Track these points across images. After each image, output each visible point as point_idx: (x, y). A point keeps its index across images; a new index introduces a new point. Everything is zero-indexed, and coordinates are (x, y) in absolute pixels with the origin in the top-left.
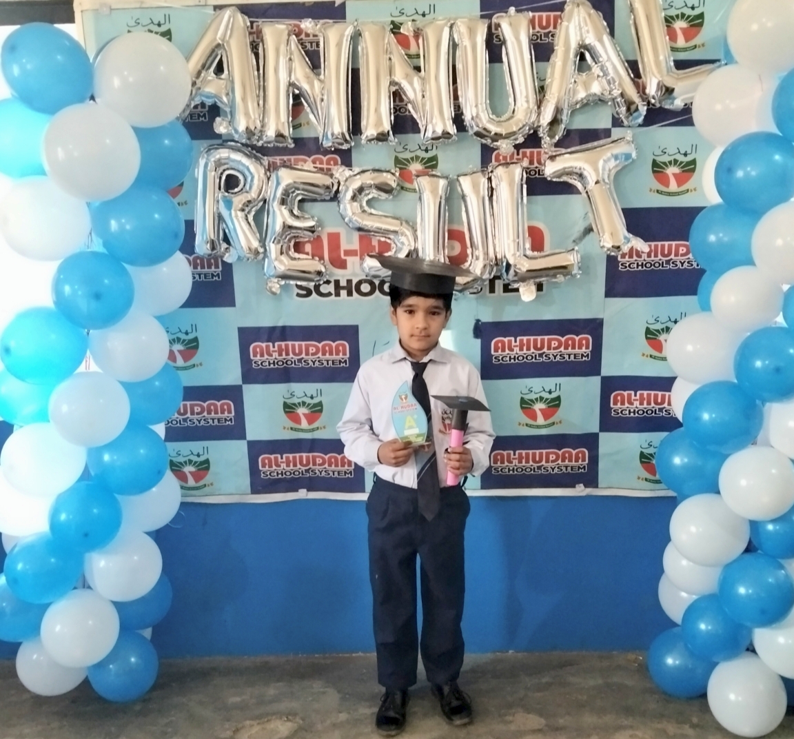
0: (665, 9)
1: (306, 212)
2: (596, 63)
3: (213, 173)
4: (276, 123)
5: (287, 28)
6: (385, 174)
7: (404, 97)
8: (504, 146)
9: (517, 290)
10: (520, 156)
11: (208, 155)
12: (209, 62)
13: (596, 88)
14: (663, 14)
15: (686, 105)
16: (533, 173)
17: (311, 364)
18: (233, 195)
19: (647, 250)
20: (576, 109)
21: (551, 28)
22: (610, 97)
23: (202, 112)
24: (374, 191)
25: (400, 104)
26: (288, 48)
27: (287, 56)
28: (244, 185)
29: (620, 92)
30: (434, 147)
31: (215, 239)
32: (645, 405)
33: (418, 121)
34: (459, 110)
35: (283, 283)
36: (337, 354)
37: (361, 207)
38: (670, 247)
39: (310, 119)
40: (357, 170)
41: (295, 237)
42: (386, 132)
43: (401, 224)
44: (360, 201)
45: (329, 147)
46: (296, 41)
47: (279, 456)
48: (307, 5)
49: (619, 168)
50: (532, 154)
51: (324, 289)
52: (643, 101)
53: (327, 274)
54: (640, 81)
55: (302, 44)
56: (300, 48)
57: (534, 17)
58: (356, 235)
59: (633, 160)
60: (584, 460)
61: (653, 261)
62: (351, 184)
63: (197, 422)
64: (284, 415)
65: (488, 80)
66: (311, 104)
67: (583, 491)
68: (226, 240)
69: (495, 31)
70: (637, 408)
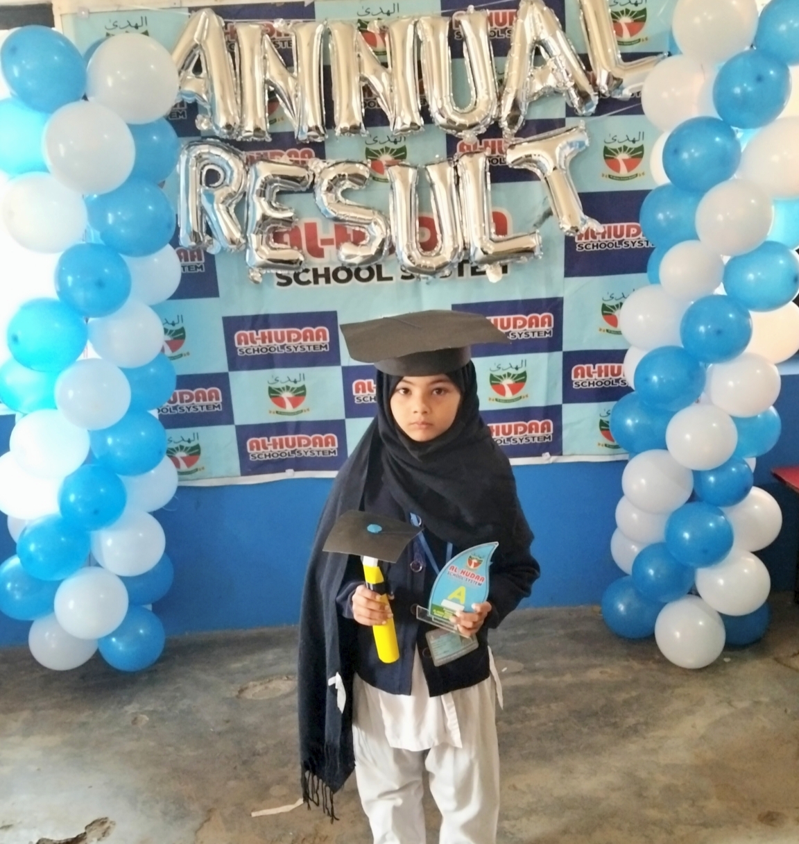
0: (611, 6)
1: (285, 204)
2: (550, 57)
3: (194, 168)
4: (254, 120)
5: (260, 28)
6: (357, 165)
7: (373, 91)
9: (484, 273)
10: (483, 146)
11: (189, 152)
12: (187, 62)
13: (551, 82)
14: (610, 11)
15: (633, 95)
16: (495, 161)
17: (293, 349)
18: (214, 189)
19: (602, 230)
20: (534, 101)
21: (507, 25)
22: (564, 88)
23: (180, 110)
24: (348, 182)
25: (370, 98)
26: (262, 47)
27: (261, 54)
28: (225, 179)
29: (573, 84)
30: (403, 139)
31: (199, 232)
32: (603, 377)
33: (387, 114)
34: (424, 104)
35: (264, 272)
36: (318, 339)
37: (336, 198)
38: (622, 228)
39: (284, 115)
40: (333, 162)
41: (275, 228)
42: (358, 125)
43: (374, 213)
44: (335, 191)
45: (304, 141)
46: (270, 40)
48: (278, 5)
49: (574, 155)
51: (303, 277)
52: (595, 91)
53: (305, 263)
54: (590, 73)
55: (274, 43)
56: (273, 46)
57: (491, 14)
58: (332, 225)
59: (587, 148)
60: (549, 430)
61: (607, 241)
62: (326, 175)
64: (269, 400)
65: (451, 74)
66: (287, 101)
67: (549, 459)
68: (209, 232)
69: (456, 29)
70: (596, 379)
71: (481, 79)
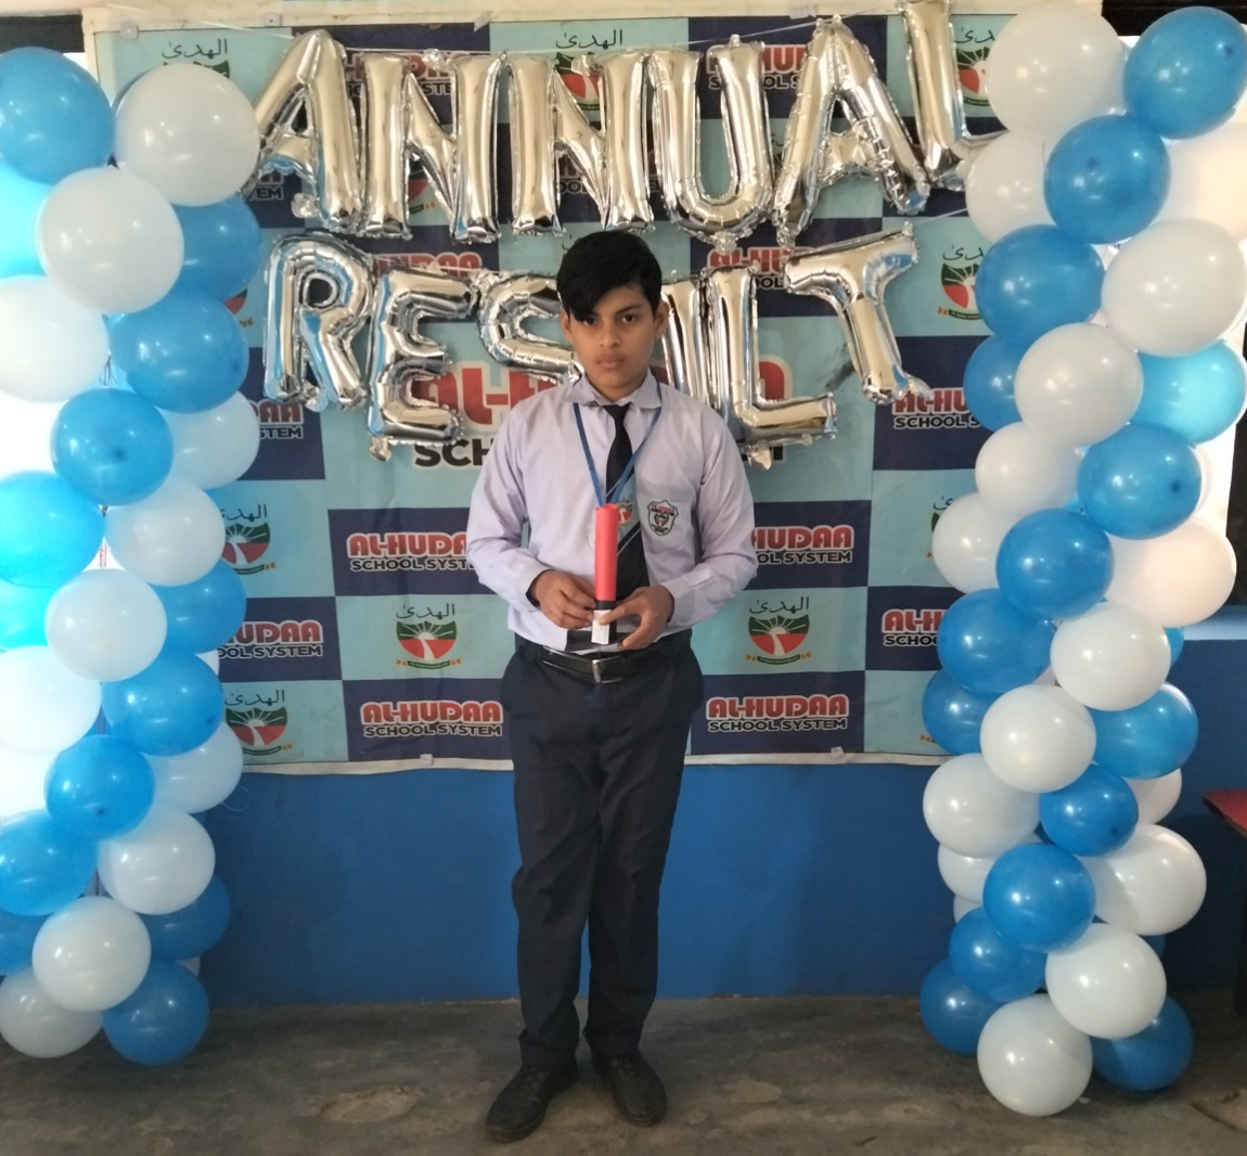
0: (957, 42)
1: (431, 338)
2: (858, 119)
3: (291, 278)
4: (385, 205)
5: (402, 62)
6: (547, 282)
7: (577, 168)
8: (723, 241)
10: (749, 258)
11: (283, 251)
12: (285, 112)
13: (858, 154)
14: (955, 49)
16: (767, 283)
17: (438, 565)
18: (320, 311)
19: (932, 398)
20: (828, 188)
21: (793, 69)
22: (877, 170)
23: (274, 186)
24: (532, 306)
25: (570, 177)
26: (404, 92)
27: (401, 104)
28: (338, 295)
29: (891, 162)
31: (295, 377)
33: (598, 202)
34: (657, 187)
35: (394, 442)
37: (512, 330)
39: (435, 197)
40: (506, 275)
41: (413, 374)
42: (549, 217)
44: (511, 320)
45: (464, 240)
46: (416, 82)
47: (391, 704)
48: (432, 28)
49: (892, 277)
50: (765, 254)
51: (457, 453)
52: (923, 176)
53: (461, 431)
55: (424, 87)
56: (421, 92)
57: (768, 51)
58: (505, 372)
59: (913, 263)
60: (842, 712)
61: (943, 415)
62: (497, 295)
63: (267, 653)
64: (398, 644)
65: (699, 142)
66: (438, 176)
67: (840, 757)
68: (311, 377)
69: (712, 72)
70: (920, 633)
71: (746, 152)
